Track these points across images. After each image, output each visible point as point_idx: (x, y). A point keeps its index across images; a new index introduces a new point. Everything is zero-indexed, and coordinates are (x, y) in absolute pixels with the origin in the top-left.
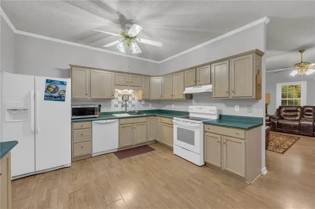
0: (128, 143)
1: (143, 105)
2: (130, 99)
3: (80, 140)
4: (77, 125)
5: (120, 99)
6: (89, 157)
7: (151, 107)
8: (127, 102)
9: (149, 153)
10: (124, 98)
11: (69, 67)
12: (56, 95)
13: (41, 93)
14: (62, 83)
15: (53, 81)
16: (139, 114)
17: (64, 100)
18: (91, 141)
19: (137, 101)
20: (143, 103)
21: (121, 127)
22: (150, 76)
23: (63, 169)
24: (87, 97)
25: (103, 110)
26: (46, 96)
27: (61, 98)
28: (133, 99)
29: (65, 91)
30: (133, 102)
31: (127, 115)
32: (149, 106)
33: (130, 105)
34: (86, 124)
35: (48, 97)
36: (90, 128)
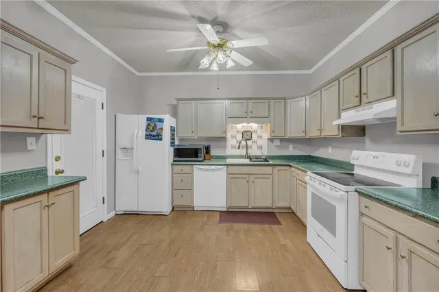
0: (241, 203)
1: (277, 146)
2: (254, 137)
3: (181, 187)
4: (178, 168)
5: (239, 137)
6: (191, 209)
7: (291, 150)
8: (249, 143)
9: (266, 226)
10: (246, 136)
11: (176, 102)
12: (154, 133)
13: (142, 132)
14: (161, 120)
15: (152, 118)
16: (266, 160)
17: (161, 140)
18: (191, 189)
19: (267, 140)
20: (277, 143)
21: (231, 177)
22: (285, 99)
23: (160, 215)
24: (193, 135)
25: (213, 152)
26: (146, 135)
27: (158, 137)
28: (260, 137)
29: (162, 129)
30: (260, 142)
31: (247, 161)
32: (288, 147)
33: (254, 147)
34: (186, 169)
35: (148, 137)
36: (192, 174)
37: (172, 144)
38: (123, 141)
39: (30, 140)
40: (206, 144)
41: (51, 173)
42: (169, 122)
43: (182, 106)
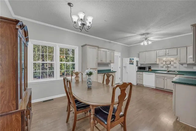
0: (161, 86)
1: (185, 67)
2: (172, 63)
3: (139, 78)
4: (138, 73)
5: (164, 63)
6: (143, 86)
10: (167, 63)
11: (139, 53)
12: (131, 63)
13: (128, 62)
14: (133, 59)
15: (131, 59)
17: (133, 64)
18: (142, 79)
19: (179, 64)
20: (185, 65)
22: (186, 47)
24: (144, 63)
25: (152, 69)
28: (175, 63)
29: (133, 62)
30: (175, 65)
33: (172, 67)
34: (141, 73)
35: (130, 64)
36: (143, 75)
37: (137, 65)
38: (124, 65)
39: (109, 64)
40: (150, 66)
41: (111, 70)
42: (135, 59)
43: (141, 54)
